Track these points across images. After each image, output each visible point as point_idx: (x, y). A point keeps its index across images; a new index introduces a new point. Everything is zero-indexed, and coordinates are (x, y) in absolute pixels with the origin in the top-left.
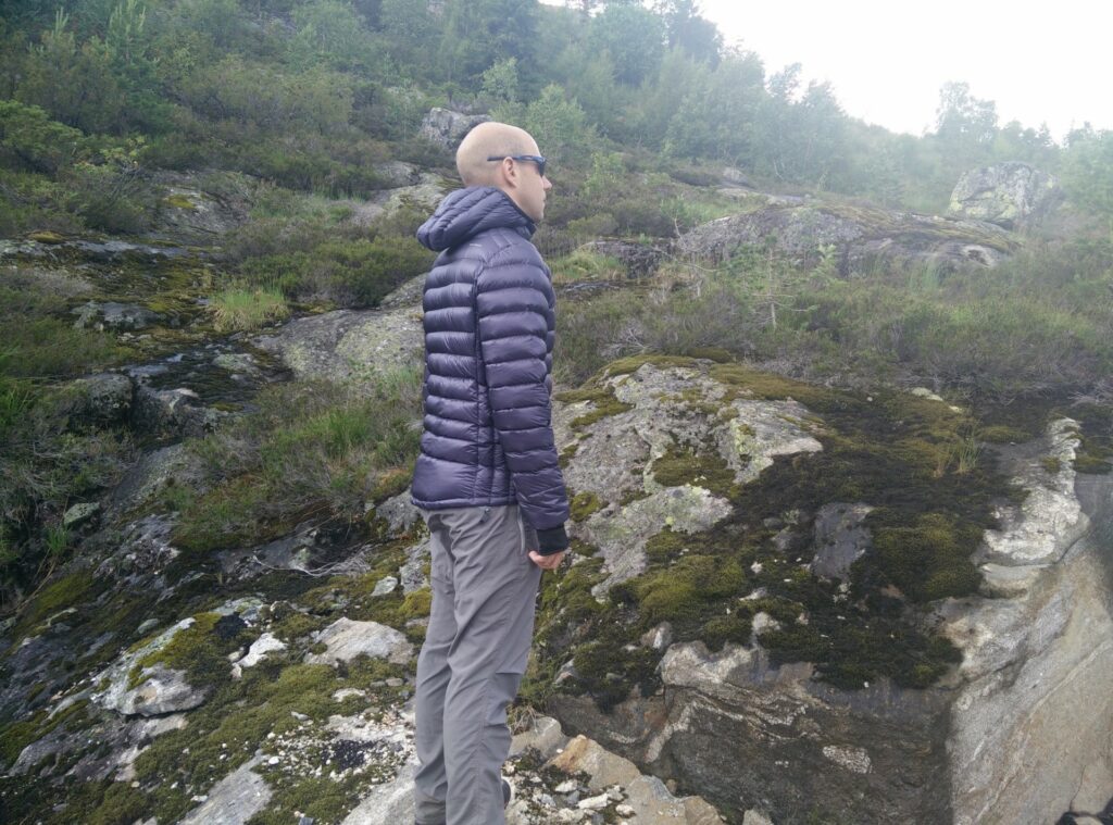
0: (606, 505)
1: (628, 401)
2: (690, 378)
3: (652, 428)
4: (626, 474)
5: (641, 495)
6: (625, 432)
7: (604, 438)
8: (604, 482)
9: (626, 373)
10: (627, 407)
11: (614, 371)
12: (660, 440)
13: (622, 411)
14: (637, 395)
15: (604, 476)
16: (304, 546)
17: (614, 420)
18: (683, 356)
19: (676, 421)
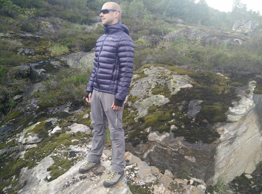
0: (140, 99)
1: (147, 74)
2: (163, 69)
3: (152, 81)
4: (145, 92)
5: (148, 97)
6: (146, 82)
7: (141, 83)
8: (140, 94)
9: (147, 68)
10: (147, 76)
11: (145, 67)
12: (154, 84)
13: (145, 77)
14: (149, 73)
15: (140, 92)
16: (68, 106)
17: (143, 79)
18: (161, 64)
19: (158, 79)
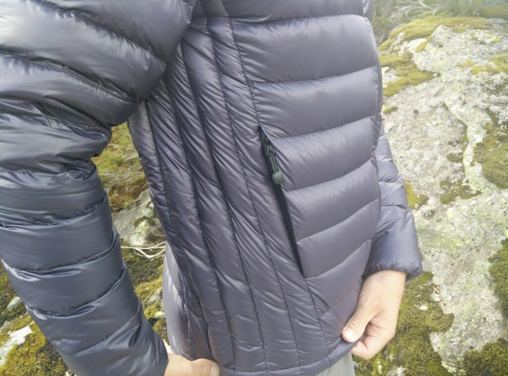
0: (424, 201)
1: (429, 69)
2: (492, 42)
3: (464, 103)
4: (441, 160)
5: (465, 193)
6: (435, 108)
7: (411, 113)
8: (417, 169)
9: (422, 36)
10: (429, 76)
11: (409, 35)
12: (477, 120)
13: (424, 81)
14: (441, 63)
15: (416, 162)
16: (145, 218)
17: (417, 92)
18: (476, 16)
19: (493, 97)
